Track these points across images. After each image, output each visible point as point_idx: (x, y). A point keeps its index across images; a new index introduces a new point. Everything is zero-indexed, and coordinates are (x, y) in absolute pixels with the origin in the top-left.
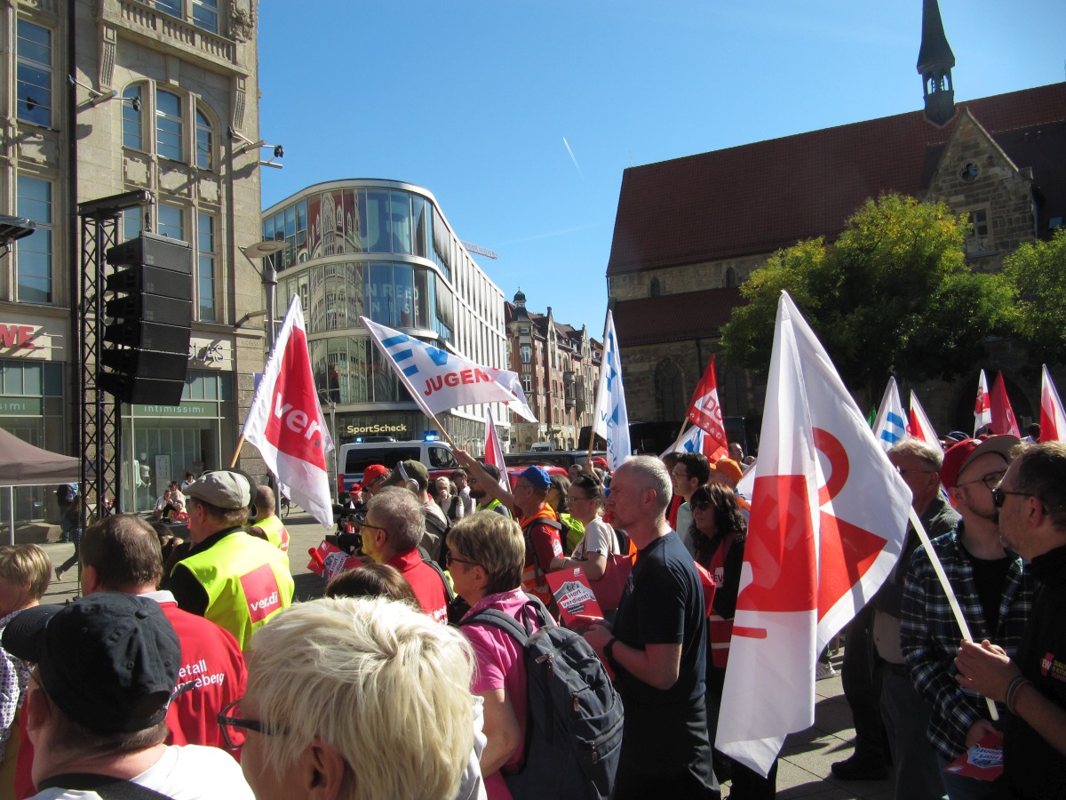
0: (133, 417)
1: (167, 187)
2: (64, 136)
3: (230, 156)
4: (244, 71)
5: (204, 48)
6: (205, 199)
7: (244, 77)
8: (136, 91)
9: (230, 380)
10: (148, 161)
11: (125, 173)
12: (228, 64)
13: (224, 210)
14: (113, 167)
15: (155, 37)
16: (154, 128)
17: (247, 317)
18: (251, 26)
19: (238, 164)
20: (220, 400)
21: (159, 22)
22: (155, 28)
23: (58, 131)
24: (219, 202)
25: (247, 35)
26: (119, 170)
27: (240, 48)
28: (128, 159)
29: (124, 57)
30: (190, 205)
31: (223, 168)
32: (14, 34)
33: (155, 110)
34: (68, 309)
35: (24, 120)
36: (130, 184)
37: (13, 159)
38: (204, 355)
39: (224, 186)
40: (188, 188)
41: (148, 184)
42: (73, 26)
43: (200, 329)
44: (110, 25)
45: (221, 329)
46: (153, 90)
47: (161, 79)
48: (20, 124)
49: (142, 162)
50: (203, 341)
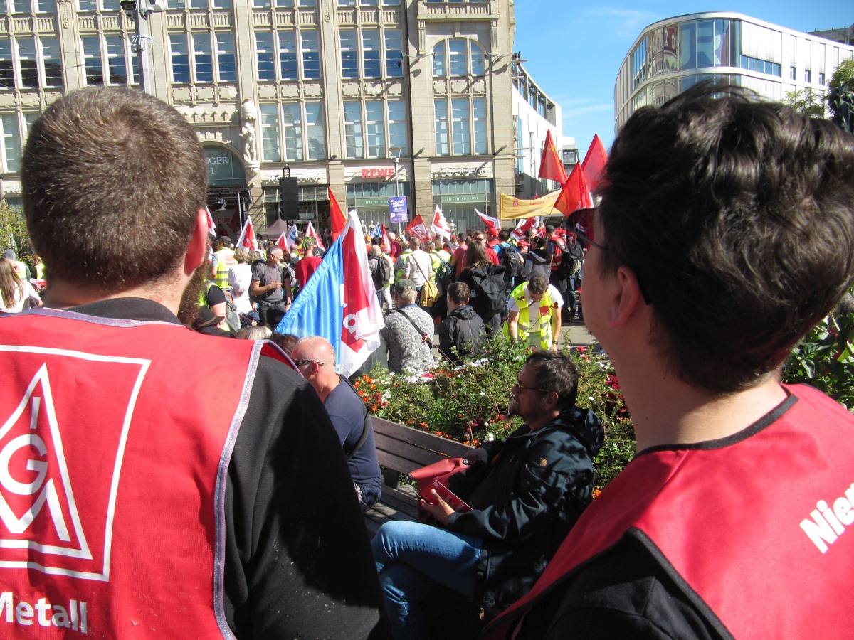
0: (441, 203)
1: (456, 91)
2: (405, 80)
3: (491, 65)
4: (495, 16)
5: (473, 12)
6: (477, 92)
7: (495, 20)
8: (440, 46)
9: (492, 181)
10: (446, 80)
11: (434, 90)
12: (486, 16)
13: (488, 95)
14: (428, 87)
15: (444, 18)
16: (449, 62)
17: (501, 149)
19: (495, 68)
20: (488, 192)
21: (447, 8)
22: (445, 12)
23: (403, 78)
24: (485, 92)
26: (432, 89)
27: (493, 4)
28: (436, 82)
29: (432, 32)
30: (468, 96)
31: (488, 73)
32: (383, 39)
33: (449, 53)
34: (410, 158)
35: (390, 77)
36: (437, 94)
37: (385, 96)
38: (477, 172)
39: (488, 81)
40: (468, 88)
41: (446, 92)
42: (407, 26)
43: (475, 159)
44: (422, 21)
45: (486, 157)
46: (447, 43)
47: (451, 36)
48: (388, 80)
49: (443, 82)
50: (477, 164)
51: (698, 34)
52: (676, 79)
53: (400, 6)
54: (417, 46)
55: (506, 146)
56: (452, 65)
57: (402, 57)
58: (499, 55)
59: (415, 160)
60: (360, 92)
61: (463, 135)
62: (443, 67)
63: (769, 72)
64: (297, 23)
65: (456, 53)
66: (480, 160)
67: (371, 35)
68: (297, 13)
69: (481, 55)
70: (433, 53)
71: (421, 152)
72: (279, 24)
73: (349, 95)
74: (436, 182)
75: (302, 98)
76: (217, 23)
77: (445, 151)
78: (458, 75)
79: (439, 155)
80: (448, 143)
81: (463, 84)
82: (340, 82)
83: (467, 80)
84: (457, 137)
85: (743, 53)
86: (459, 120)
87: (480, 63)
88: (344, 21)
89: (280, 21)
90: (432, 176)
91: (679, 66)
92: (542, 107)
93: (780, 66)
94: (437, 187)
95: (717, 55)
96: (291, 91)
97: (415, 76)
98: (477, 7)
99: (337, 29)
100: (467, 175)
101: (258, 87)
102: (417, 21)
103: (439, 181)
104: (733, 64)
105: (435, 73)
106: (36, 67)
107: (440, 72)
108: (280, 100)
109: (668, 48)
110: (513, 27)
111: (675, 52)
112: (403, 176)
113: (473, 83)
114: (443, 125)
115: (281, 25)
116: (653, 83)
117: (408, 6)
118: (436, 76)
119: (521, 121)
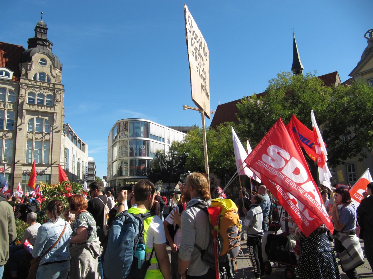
1: (37, 138)
2: (14, 132)
3: (53, 130)
4: (56, 112)
5: (47, 109)
6: (46, 139)
7: (56, 113)
9: (50, 175)
10: (33, 133)
12: (53, 111)
13: (51, 141)
14: (24, 135)
15: (35, 110)
16: (35, 126)
17: (55, 163)
18: (60, 102)
20: (48, 179)
21: (36, 106)
23: (14, 131)
24: (50, 139)
25: (59, 104)
26: (26, 136)
27: (56, 107)
28: (28, 134)
29: (29, 114)
30: (42, 141)
31: (51, 132)
32: (6, 114)
33: (36, 123)
34: (13, 163)
35: (8, 130)
36: (28, 138)
37: (4, 137)
38: (43, 171)
39: (51, 135)
40: (42, 137)
41: (33, 138)
42: (18, 110)
43: (43, 166)
44: (25, 109)
45: (48, 165)
46: (35, 119)
47: (37, 117)
48: (6, 131)
49: (31, 134)
50: (44, 168)
51: (136, 125)
52: (128, 140)
53: (16, 103)
54: (21, 118)
55: (57, 162)
56: (36, 128)
57: (14, 123)
58: (57, 126)
59: (15, 164)
61: (39, 155)
62: (33, 128)
63: (160, 141)
65: (39, 123)
66: (46, 166)
69: (49, 125)
70: (28, 122)
71: (18, 161)
74: (24, 174)
77: (30, 161)
78: (39, 132)
79: (27, 163)
80: (31, 159)
81: (41, 136)
83: (42, 134)
84: (36, 156)
85: (151, 133)
86: (37, 149)
87: (48, 128)
90: (23, 172)
91: (129, 136)
92: (80, 144)
93: (164, 139)
94: (24, 176)
95: (142, 133)
97: (19, 130)
98: (49, 107)
100: (39, 172)
102: (22, 110)
103: (25, 174)
104: (148, 137)
105: (28, 130)
107: (31, 130)
109: (125, 128)
110: (63, 116)
111: (128, 130)
112: (9, 171)
113: (45, 136)
114: (30, 151)
116: (119, 141)
117: (19, 103)
118: (29, 131)
119: (69, 150)
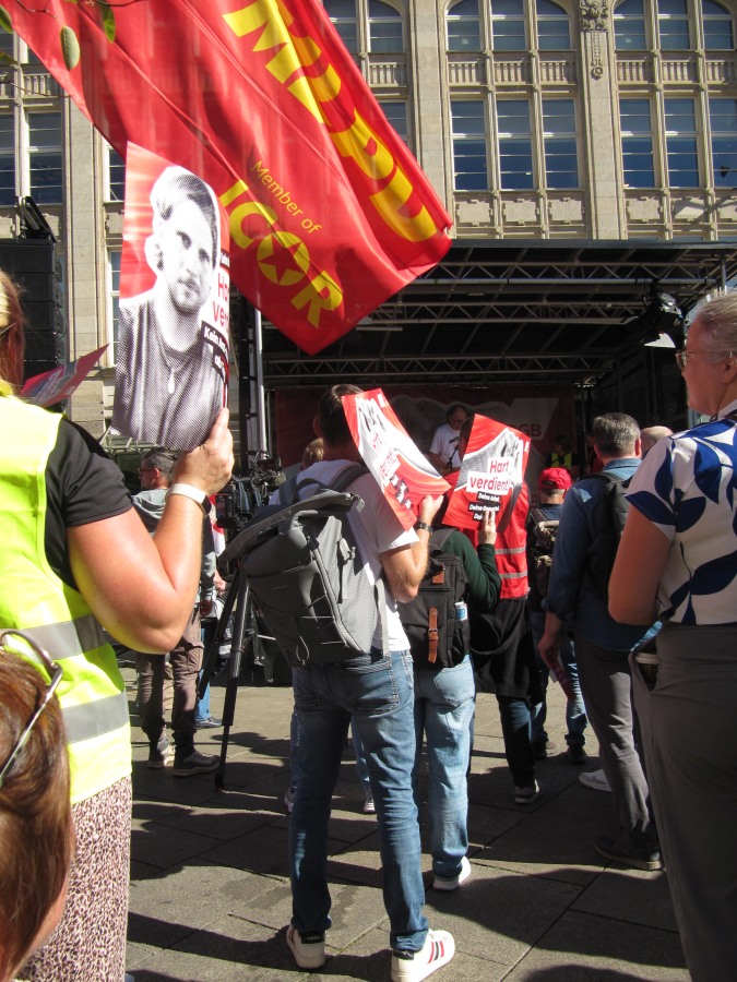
60: (662, 214)
64: (535, 80)
67: (683, 106)
68: (536, 62)
72: (500, 83)
73: (640, 221)
75: (545, 226)
76: (375, 81)
82: (622, 194)
88: (628, 78)
89: (501, 76)
96: (521, 211)
99: (616, 92)
101: (455, 203)
106: (13, 167)
108: (499, 229)
115: (506, 83)
